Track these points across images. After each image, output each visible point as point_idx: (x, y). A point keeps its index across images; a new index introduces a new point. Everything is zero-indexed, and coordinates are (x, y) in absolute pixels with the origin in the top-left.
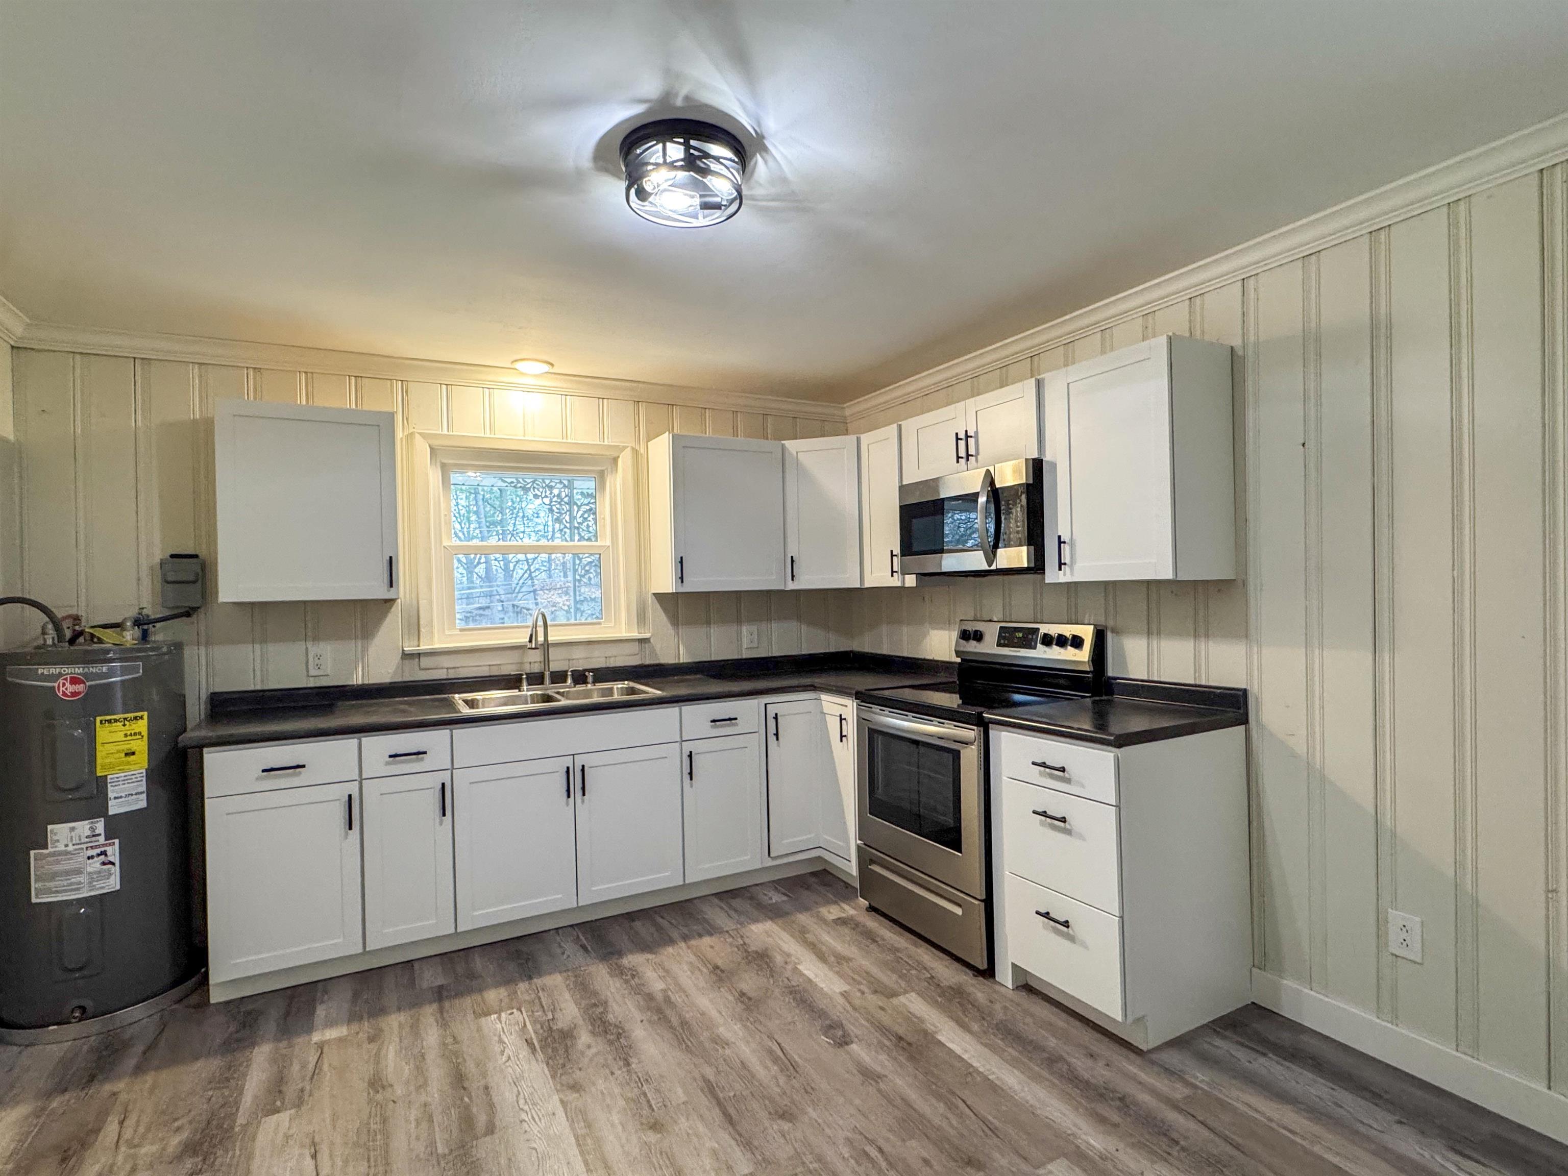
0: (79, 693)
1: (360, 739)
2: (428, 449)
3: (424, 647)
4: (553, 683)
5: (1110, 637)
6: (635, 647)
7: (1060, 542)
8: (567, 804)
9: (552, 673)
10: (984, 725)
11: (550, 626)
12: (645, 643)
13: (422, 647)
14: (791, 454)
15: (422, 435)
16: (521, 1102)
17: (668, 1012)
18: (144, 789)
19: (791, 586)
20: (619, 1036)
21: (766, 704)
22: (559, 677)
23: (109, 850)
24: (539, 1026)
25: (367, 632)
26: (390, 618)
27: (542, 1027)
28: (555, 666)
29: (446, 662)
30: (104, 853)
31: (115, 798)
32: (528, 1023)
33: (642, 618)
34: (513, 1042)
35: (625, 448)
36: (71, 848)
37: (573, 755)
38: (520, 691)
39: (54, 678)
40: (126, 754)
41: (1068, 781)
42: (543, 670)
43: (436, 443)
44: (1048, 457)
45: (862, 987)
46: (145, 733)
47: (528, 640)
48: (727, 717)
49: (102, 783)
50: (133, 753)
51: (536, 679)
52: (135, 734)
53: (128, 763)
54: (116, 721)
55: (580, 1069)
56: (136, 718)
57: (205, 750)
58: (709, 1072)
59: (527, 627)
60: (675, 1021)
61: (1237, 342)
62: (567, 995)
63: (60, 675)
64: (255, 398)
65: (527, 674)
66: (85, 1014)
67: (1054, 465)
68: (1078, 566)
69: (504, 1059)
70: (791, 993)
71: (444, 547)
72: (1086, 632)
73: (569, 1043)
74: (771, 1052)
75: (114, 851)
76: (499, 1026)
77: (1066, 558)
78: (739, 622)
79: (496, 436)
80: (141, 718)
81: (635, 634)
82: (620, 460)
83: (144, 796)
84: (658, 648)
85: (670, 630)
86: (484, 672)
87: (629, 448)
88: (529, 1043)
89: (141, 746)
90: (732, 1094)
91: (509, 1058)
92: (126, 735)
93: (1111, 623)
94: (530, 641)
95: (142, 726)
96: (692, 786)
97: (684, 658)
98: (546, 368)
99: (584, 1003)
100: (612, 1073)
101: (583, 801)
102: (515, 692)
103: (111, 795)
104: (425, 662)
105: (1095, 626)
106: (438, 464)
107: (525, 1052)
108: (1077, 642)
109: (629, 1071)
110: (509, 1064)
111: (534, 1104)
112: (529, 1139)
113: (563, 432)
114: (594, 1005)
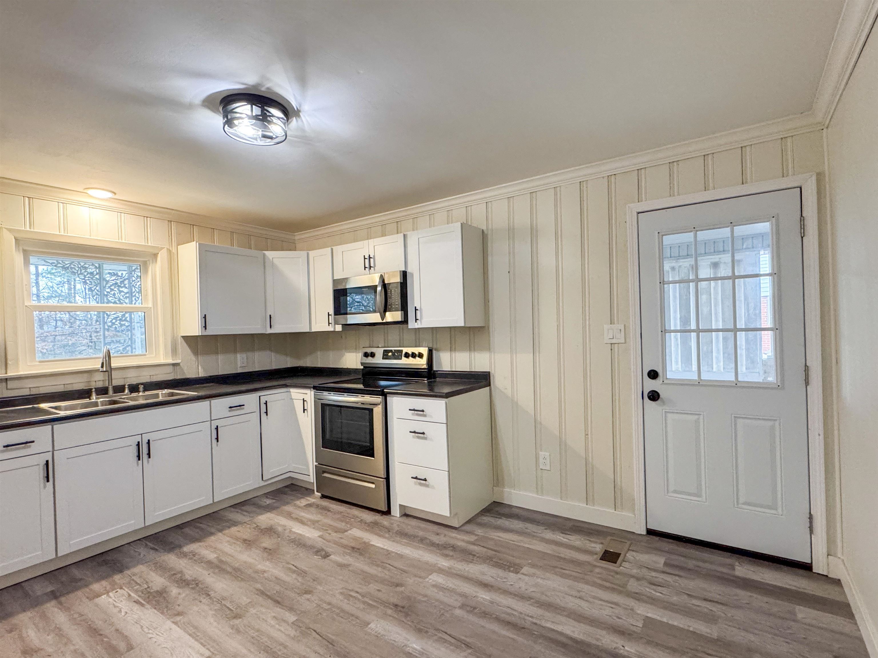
2: (14, 240)
3: (11, 373)
4: (115, 393)
5: (434, 352)
6: (170, 369)
7: (416, 310)
8: (138, 464)
9: (114, 387)
10: (384, 395)
11: (112, 357)
12: (177, 366)
13: (9, 375)
14: (269, 259)
15: (10, 230)
16: (146, 630)
17: (224, 567)
19: (269, 331)
20: (197, 584)
21: (260, 397)
22: (119, 389)
24: (140, 593)
27: (143, 593)
28: (115, 383)
29: (30, 383)
32: (130, 593)
33: (174, 351)
34: (124, 605)
35: (162, 248)
37: (141, 434)
38: (90, 399)
41: (425, 416)
42: (107, 385)
43: (19, 235)
44: (409, 270)
45: (330, 532)
47: (100, 366)
48: (238, 405)
51: (103, 391)
55: (179, 605)
58: (259, 586)
59: (100, 358)
60: (229, 569)
61: (484, 228)
62: (153, 574)
65: (95, 388)
67: (412, 275)
68: (424, 320)
69: (123, 614)
70: (292, 542)
71: (26, 306)
72: (424, 351)
73: (165, 595)
74: (290, 569)
76: (110, 600)
77: (418, 317)
78: (235, 351)
79: (68, 235)
81: (170, 361)
82: (159, 255)
84: (185, 369)
85: (193, 358)
86: (60, 389)
88: (137, 602)
90: (275, 592)
91: (126, 613)
93: (435, 347)
94: (102, 367)
96: (217, 445)
97: (202, 374)
98: (110, 195)
99: (166, 575)
100: (201, 602)
101: (148, 462)
102: (87, 401)
104: (11, 384)
105: (429, 348)
106: (21, 251)
107: (136, 607)
108: (421, 356)
109: (211, 598)
110: (128, 616)
111: (155, 629)
112: (159, 645)
113: (119, 236)
114: (174, 574)
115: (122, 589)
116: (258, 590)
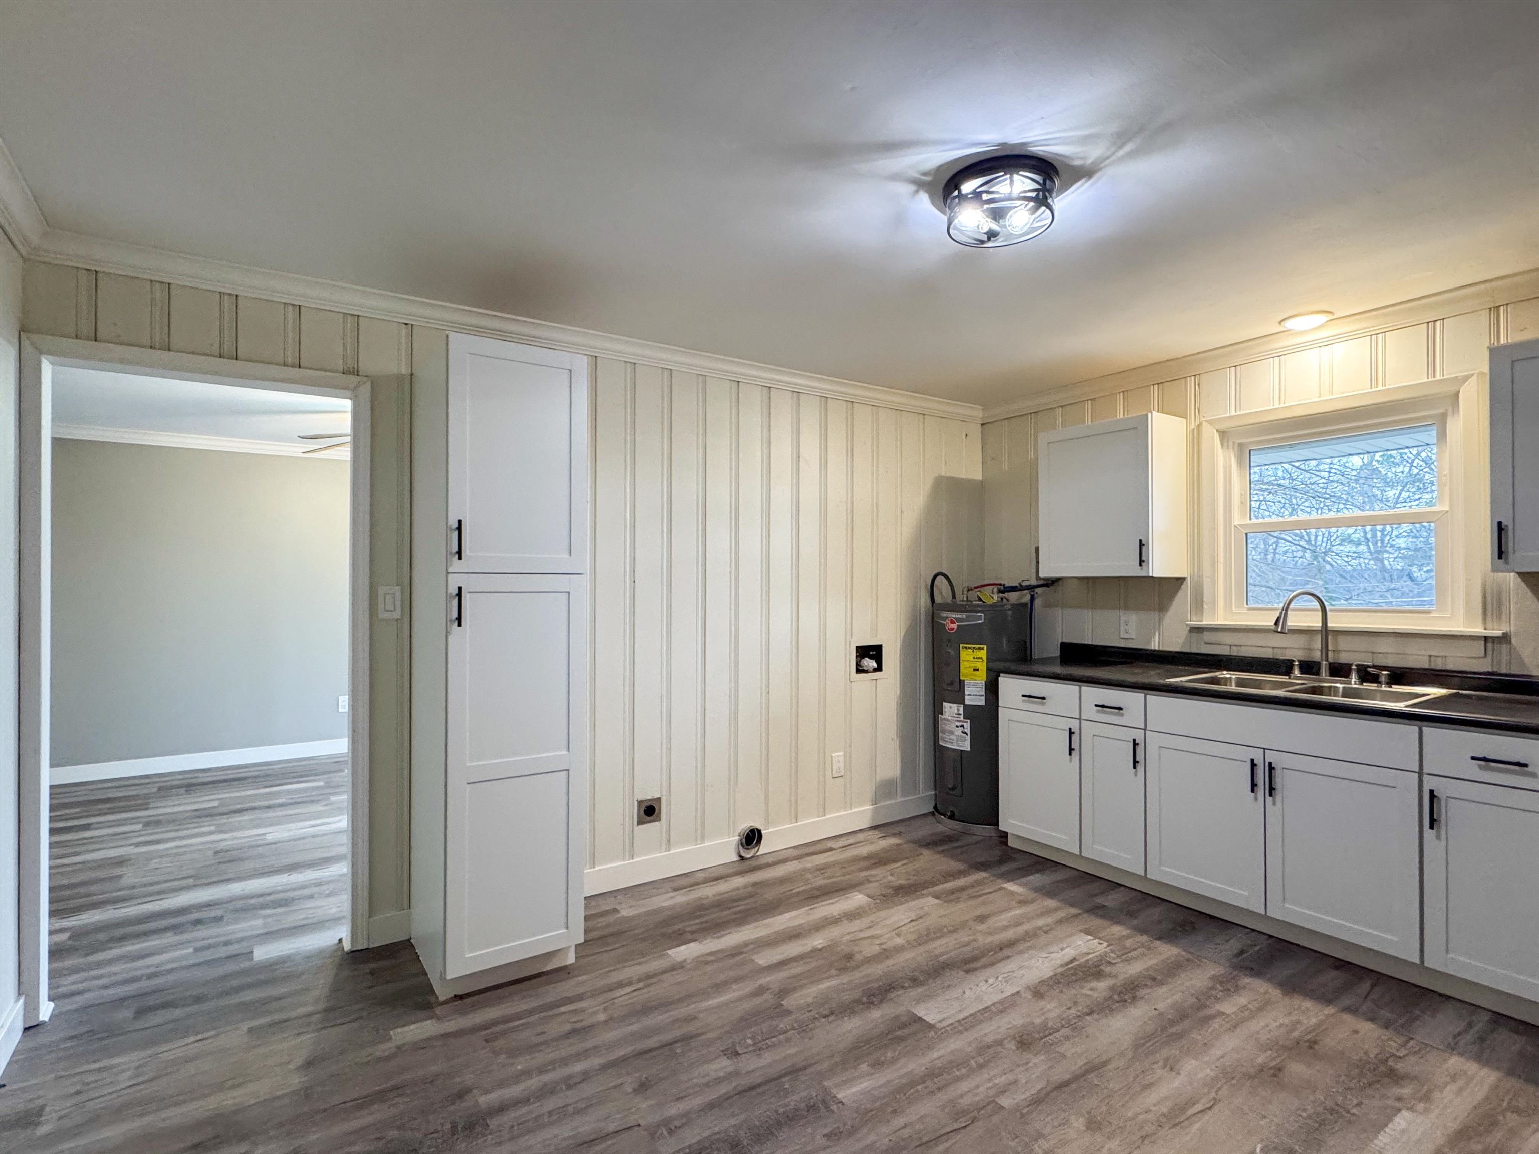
0: (953, 629)
1: (1080, 687)
2: (1216, 435)
3: (1206, 621)
4: (1330, 676)
6: (1479, 648)
8: (1256, 799)
9: (1330, 664)
11: (1331, 610)
13: (1204, 622)
15: (1210, 422)
17: (1187, 1022)
18: (984, 693)
20: (1122, 1002)
22: (1339, 670)
23: (965, 724)
25: (1162, 607)
26: (1180, 594)
27: (1097, 961)
28: (1344, 658)
29: (1228, 638)
30: (962, 726)
31: (969, 695)
32: (1096, 954)
33: (1490, 611)
34: (1067, 953)
35: (1466, 378)
36: (950, 718)
37: (1264, 749)
38: (1289, 678)
39: (945, 618)
40: (975, 670)
42: (1313, 660)
43: (1223, 426)
46: (985, 658)
49: (962, 684)
50: (978, 670)
51: (1309, 667)
52: (979, 658)
53: (975, 675)
54: (970, 648)
55: (1061, 992)
56: (980, 648)
57: (1001, 675)
58: (1118, 1063)
60: (1177, 1029)
62: (1153, 962)
63: (947, 617)
64: (1092, 421)
65: (1299, 661)
66: (952, 817)
69: (1044, 956)
71: (1235, 526)
73: (1088, 979)
75: (967, 726)
76: (1080, 943)
79: (1287, 405)
80: (983, 649)
81: (1478, 629)
82: (1461, 395)
83: (984, 698)
84: (1525, 653)
87: (1475, 377)
88: (1072, 961)
89: (983, 666)
90: (1097, 1083)
91: (1047, 957)
92: (974, 658)
94: (1277, 623)
95: (983, 654)
98: (1323, 317)
99: (1151, 973)
101: (1274, 804)
102: (1281, 678)
103: (967, 693)
104: (1207, 636)
106: (1231, 447)
107: (1060, 962)
109: (1079, 1016)
110: (1040, 960)
111: (1007, 982)
112: (971, 988)
113: (1373, 380)
114: (1154, 979)
115: (1108, 946)
116: (1104, 1064)
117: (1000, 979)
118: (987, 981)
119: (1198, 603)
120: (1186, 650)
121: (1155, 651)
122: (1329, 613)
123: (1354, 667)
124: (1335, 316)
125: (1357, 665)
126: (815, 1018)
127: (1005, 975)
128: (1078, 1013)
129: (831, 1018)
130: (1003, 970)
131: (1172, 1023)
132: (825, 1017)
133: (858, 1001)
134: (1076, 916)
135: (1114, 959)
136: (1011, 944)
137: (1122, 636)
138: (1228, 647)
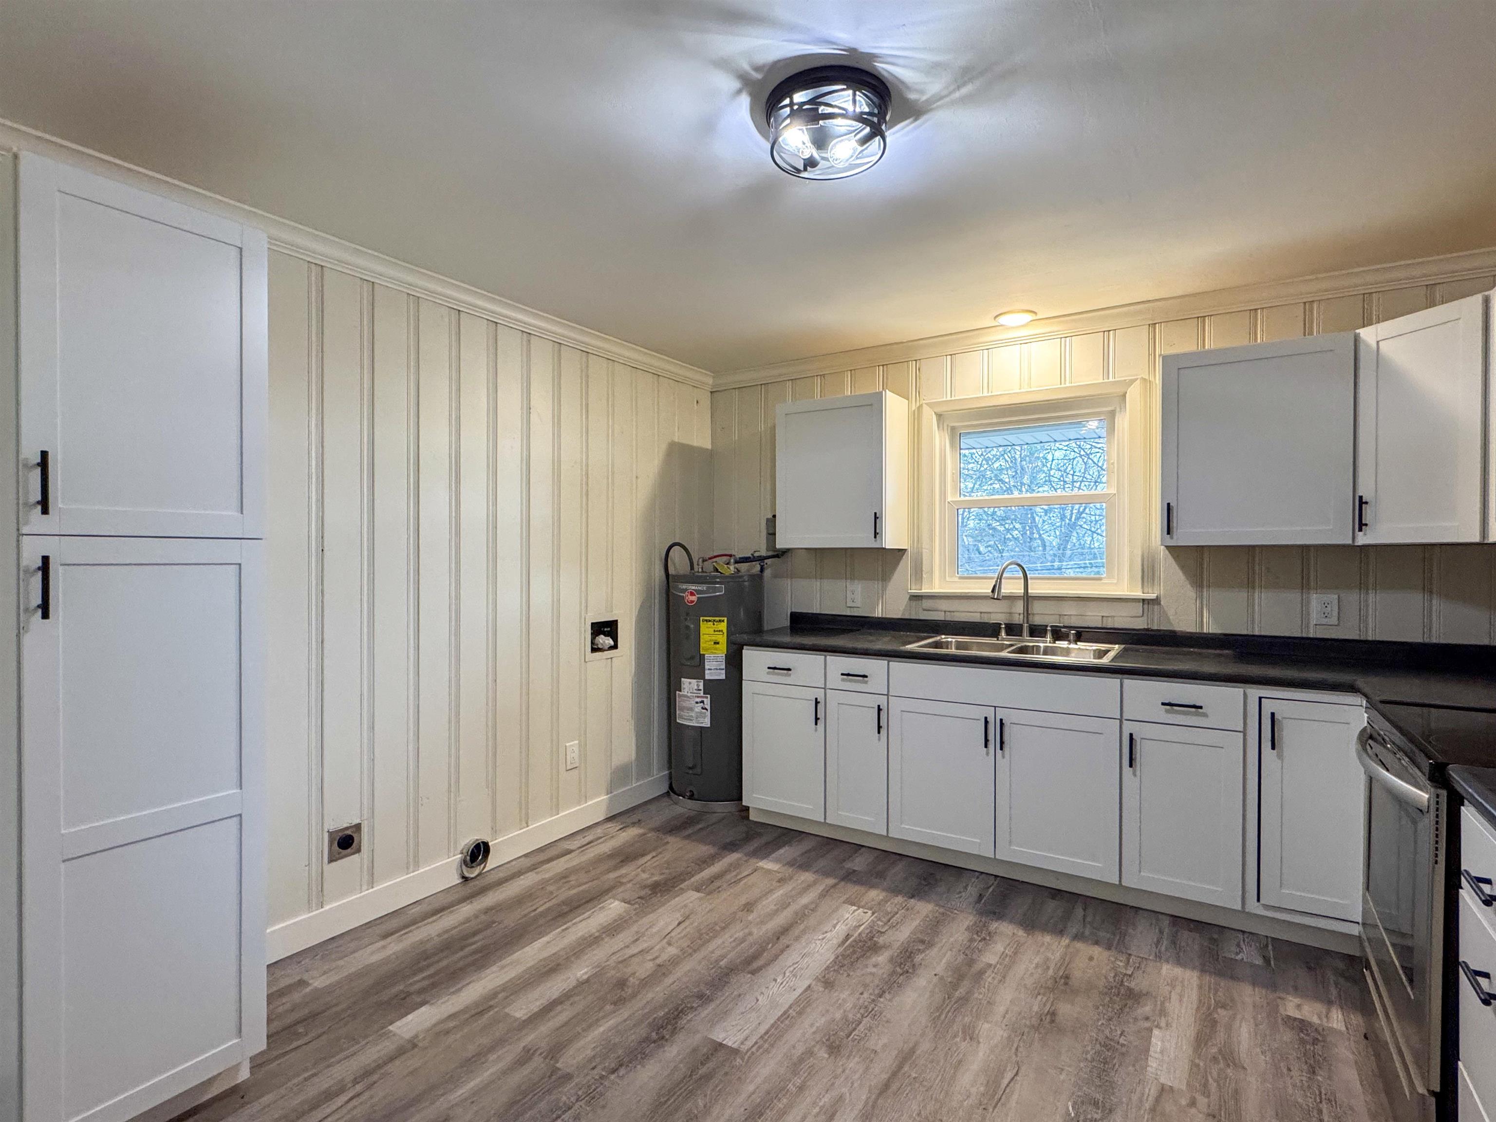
0: (693, 602)
1: (826, 656)
2: (934, 417)
3: (925, 590)
4: (1031, 636)
6: (1138, 609)
8: (987, 754)
9: (1028, 625)
11: (1031, 578)
12: (1153, 605)
13: (923, 591)
14: (1368, 346)
15: (929, 405)
17: (966, 983)
18: (723, 667)
19: (1362, 539)
20: (904, 973)
21: (1260, 698)
23: (705, 700)
24: (867, 932)
25: (885, 577)
26: (902, 563)
27: (869, 933)
29: (944, 605)
30: (702, 702)
31: (709, 669)
32: (866, 924)
33: (1149, 576)
34: (840, 930)
35: (1133, 381)
36: (689, 695)
37: (995, 707)
38: (998, 640)
39: (684, 591)
40: (715, 643)
43: (939, 410)
46: (725, 631)
49: (702, 657)
50: (718, 643)
52: (719, 631)
53: (716, 649)
54: (710, 621)
56: (720, 621)
57: (745, 647)
58: (925, 1046)
60: (960, 992)
62: (915, 923)
63: (686, 590)
64: (821, 396)
65: (1005, 624)
66: (692, 797)
69: (820, 937)
70: (1105, 1046)
71: (949, 502)
73: (868, 955)
75: (707, 701)
76: (847, 916)
78: (1305, 586)
79: (993, 394)
80: (723, 621)
81: (1138, 593)
82: (1127, 396)
83: (724, 671)
84: (1171, 613)
85: (1190, 592)
86: (976, 618)
87: (1138, 381)
88: (848, 937)
89: (723, 639)
90: (914, 1076)
91: (823, 939)
92: (715, 631)
94: (993, 591)
95: (723, 626)
96: (1132, 774)
97: (1210, 627)
98: (1029, 317)
99: (918, 935)
100: (862, 994)
101: (1003, 757)
102: (993, 641)
103: (707, 667)
104: (926, 604)
106: (945, 428)
107: (836, 942)
109: (873, 1000)
110: (818, 942)
111: (795, 976)
112: (762, 993)
113: (1062, 377)
114: (922, 942)
115: (873, 913)
116: (912, 1051)
117: (787, 974)
118: (775, 980)
119: (918, 573)
120: (907, 617)
121: (879, 618)
122: (1029, 581)
123: (1049, 628)
124: (1039, 317)
125: (1051, 626)
126: (602, 1077)
127: (792, 969)
128: (872, 997)
129: (622, 1071)
130: (789, 963)
131: (955, 986)
132: (614, 1071)
133: (647, 1040)
134: (834, 886)
135: (883, 926)
136: (785, 930)
137: (848, 605)
138: (943, 613)
